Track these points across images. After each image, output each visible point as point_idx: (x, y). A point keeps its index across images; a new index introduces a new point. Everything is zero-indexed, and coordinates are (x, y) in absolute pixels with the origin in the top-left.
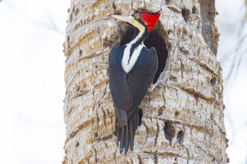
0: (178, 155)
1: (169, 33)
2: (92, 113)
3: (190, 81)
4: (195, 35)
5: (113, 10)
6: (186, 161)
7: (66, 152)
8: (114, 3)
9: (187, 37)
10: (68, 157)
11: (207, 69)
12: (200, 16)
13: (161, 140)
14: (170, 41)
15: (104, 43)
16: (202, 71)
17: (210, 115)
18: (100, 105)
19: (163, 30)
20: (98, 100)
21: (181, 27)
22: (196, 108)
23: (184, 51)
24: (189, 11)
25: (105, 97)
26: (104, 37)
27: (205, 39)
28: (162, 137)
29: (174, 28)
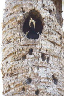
0: (47, 67)
1: (44, 19)
2: (13, 50)
3: (52, 38)
4: (54, 20)
5: (22, 9)
6: (50, 69)
7: (2, 66)
8: (22, 7)
9: (51, 21)
10: (3, 67)
11: (59, 33)
12: (56, 13)
13: (40, 61)
14: (44, 22)
15: (18, 22)
16: (56, 34)
17: (59, 51)
18: (16, 47)
19: (41, 18)
20: (15, 45)
21: (49, 16)
22: (54, 49)
23: (50, 26)
24: (52, 10)
25: (18, 44)
26: (18, 20)
27: (58, 21)
28: (41, 60)
29: (46, 17)
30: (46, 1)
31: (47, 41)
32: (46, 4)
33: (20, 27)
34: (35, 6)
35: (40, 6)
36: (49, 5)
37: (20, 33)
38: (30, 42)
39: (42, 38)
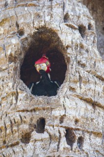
1: (67, 48)
3: (88, 92)
4: (91, 49)
5: (16, 28)
8: (17, 22)
9: (83, 51)
12: (95, 32)
13: (63, 146)
14: (68, 55)
15: (10, 58)
16: (98, 82)
18: (7, 115)
19: (62, 46)
20: (5, 111)
21: (79, 42)
22: (94, 116)
23: (82, 65)
24: (85, 27)
25: (11, 107)
26: (9, 53)
27: (100, 52)
28: (64, 143)
29: (72, 43)
30: (71, 7)
31: (76, 98)
32: (71, 13)
33: (15, 69)
34: (47, 18)
35: (58, 18)
36: (78, 15)
37: (15, 82)
38: (39, 102)
39: (64, 93)
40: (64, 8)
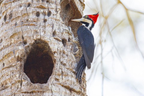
1: (54, 53)
3: (67, 82)
4: (69, 54)
5: (22, 40)
8: (22, 36)
9: (65, 56)
14: (55, 58)
15: (17, 59)
16: (74, 75)
18: (15, 95)
19: (51, 52)
20: (14, 92)
21: (62, 49)
23: (64, 64)
24: (66, 40)
25: (18, 90)
26: (17, 55)
29: (58, 50)
30: (57, 27)
31: (60, 86)
32: (57, 31)
33: (21, 66)
34: (42, 34)
35: (49, 34)
36: (62, 32)
37: (20, 74)
38: (35, 87)
39: (52, 82)
40: (53, 27)
